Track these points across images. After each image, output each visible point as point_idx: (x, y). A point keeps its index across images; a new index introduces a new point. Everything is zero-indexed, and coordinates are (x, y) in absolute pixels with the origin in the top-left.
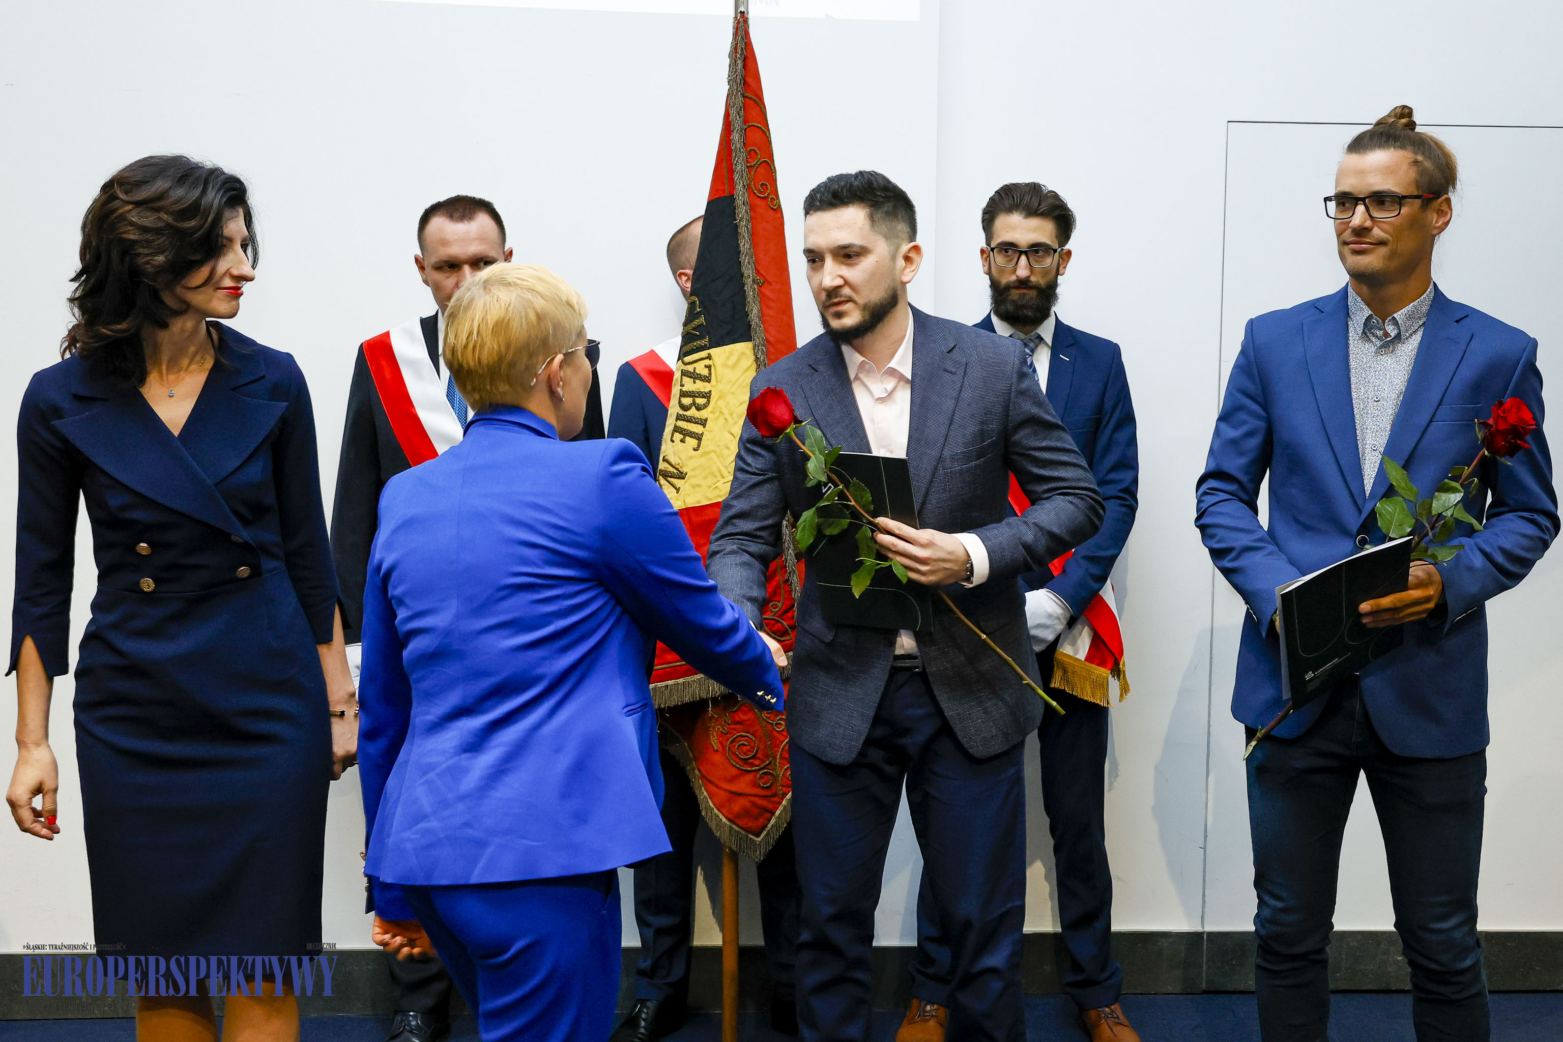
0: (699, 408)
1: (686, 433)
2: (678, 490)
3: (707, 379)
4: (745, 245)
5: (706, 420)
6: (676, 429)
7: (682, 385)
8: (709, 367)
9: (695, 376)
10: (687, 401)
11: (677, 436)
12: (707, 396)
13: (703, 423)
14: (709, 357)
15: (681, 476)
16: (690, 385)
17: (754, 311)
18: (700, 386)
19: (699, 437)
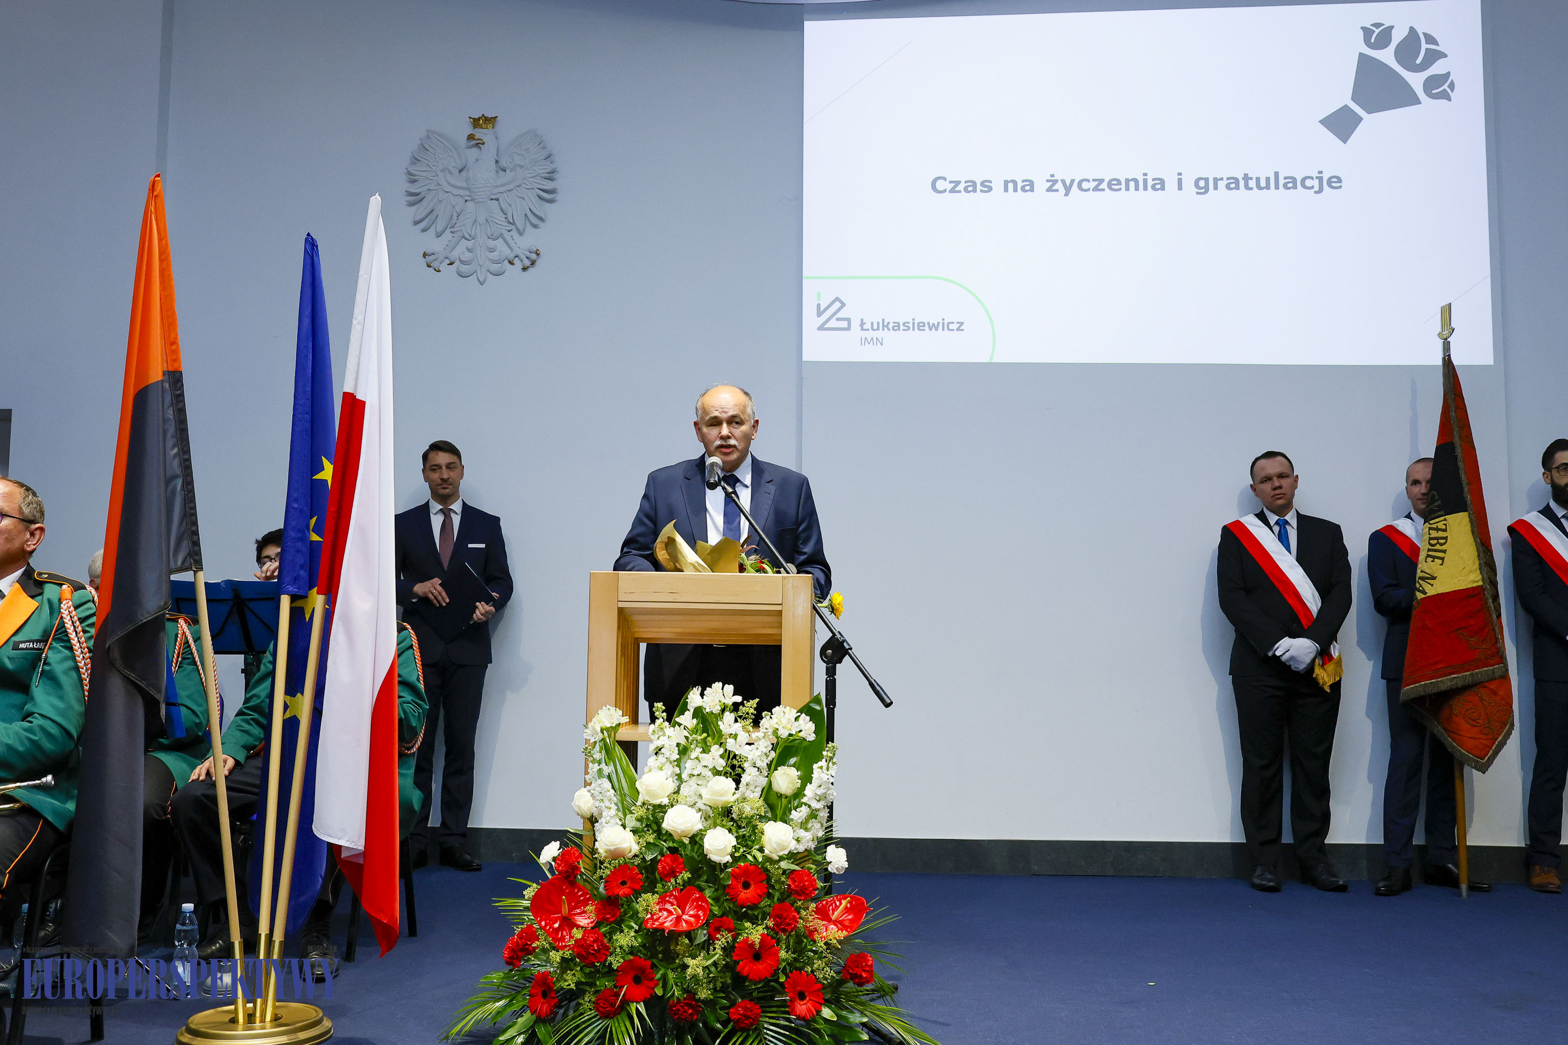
0: (1441, 545)
1: (1434, 557)
2: (1432, 585)
3: (1445, 530)
4: (1461, 465)
5: (1446, 550)
6: (1428, 556)
7: (1430, 534)
8: (1445, 525)
9: (1437, 529)
10: (1433, 542)
11: (1430, 559)
12: (1446, 538)
13: (1444, 552)
14: (1445, 520)
15: (1434, 578)
16: (1434, 534)
17: (1469, 498)
18: (1441, 534)
19: (1443, 559)
